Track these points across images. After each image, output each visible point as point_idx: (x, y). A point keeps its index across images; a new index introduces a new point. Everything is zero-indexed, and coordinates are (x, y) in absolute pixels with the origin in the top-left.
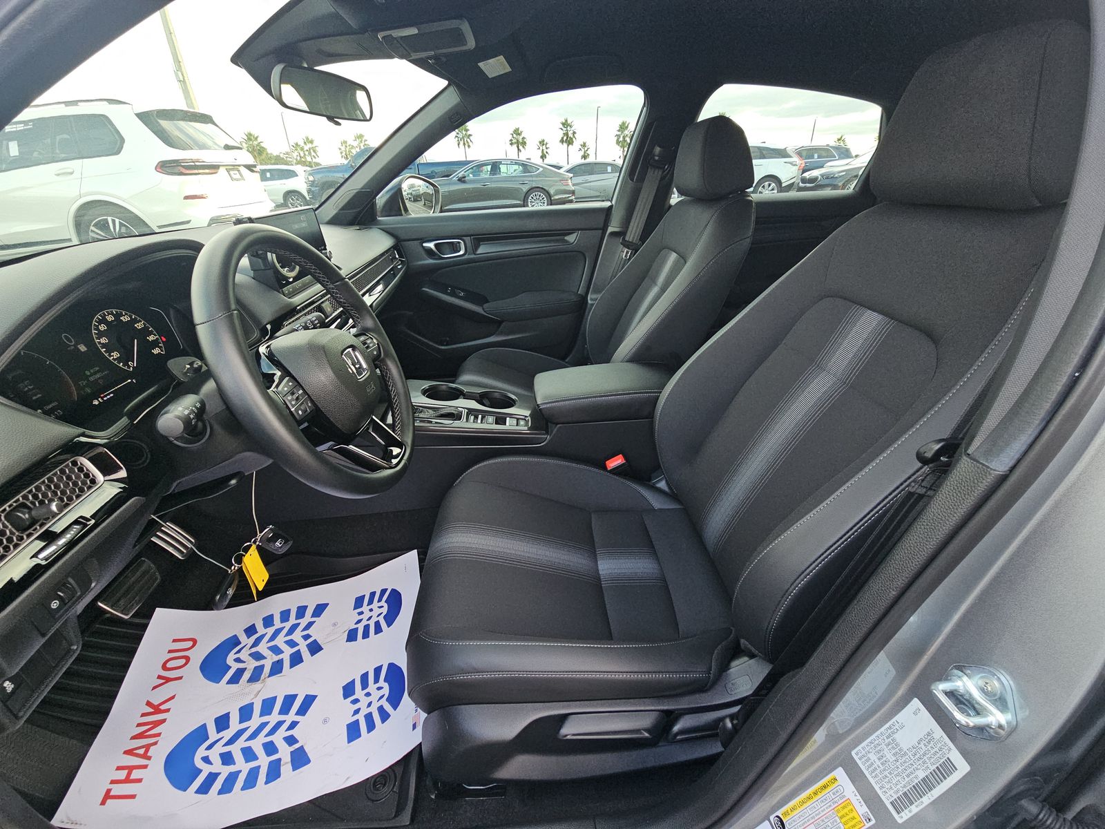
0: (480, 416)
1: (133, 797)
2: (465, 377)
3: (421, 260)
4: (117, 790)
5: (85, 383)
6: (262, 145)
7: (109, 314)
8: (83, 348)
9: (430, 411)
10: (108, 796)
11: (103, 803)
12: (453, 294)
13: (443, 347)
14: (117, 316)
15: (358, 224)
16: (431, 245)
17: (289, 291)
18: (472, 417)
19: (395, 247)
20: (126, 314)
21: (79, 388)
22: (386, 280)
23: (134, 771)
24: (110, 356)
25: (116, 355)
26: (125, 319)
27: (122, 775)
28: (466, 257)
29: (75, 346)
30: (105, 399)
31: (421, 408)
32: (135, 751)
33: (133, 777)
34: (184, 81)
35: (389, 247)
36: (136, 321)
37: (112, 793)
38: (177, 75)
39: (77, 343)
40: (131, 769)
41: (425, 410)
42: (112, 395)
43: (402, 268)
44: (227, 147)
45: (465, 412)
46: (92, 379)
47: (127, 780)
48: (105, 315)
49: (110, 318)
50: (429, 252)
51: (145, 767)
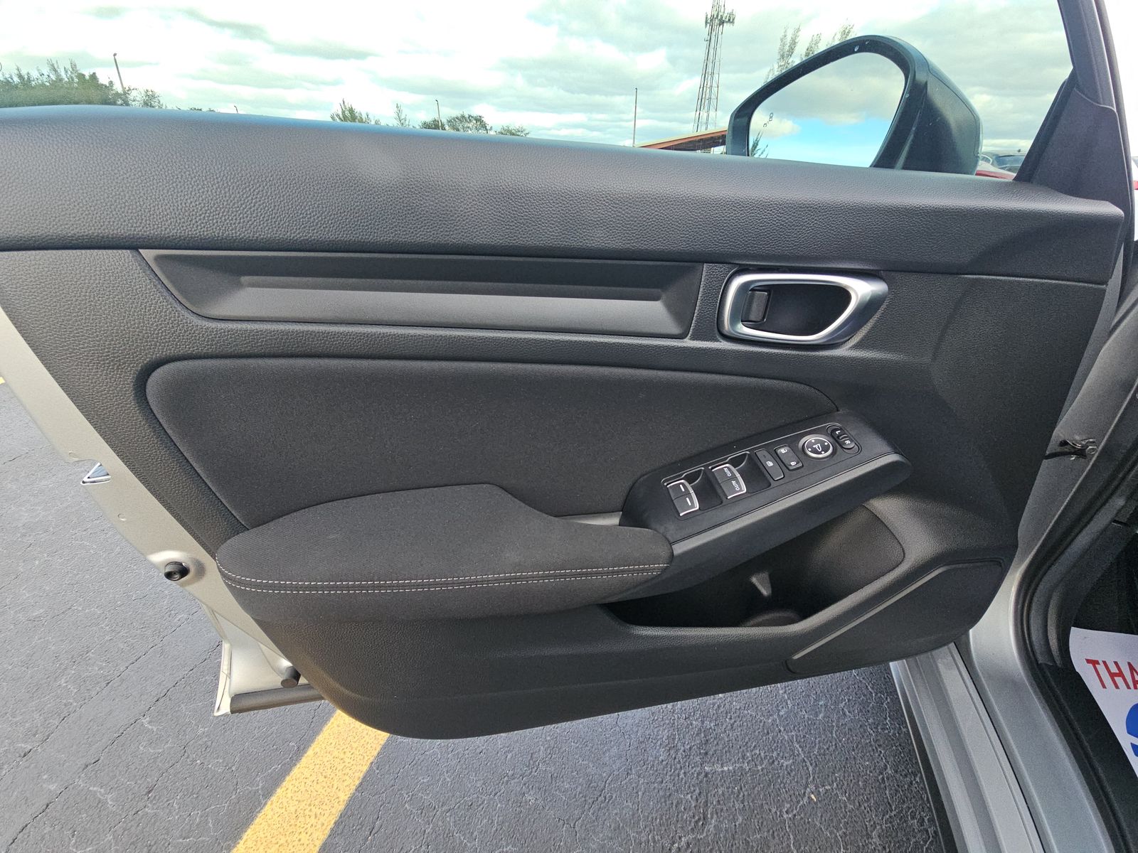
1: (1104, 686)
4: (1101, 668)
10: (1094, 663)
11: (1089, 661)
23: (1121, 678)
27: (1114, 670)
32: (1134, 673)
33: (1116, 678)
37: (1097, 666)
40: (1121, 674)
47: (1112, 675)
51: (1129, 687)
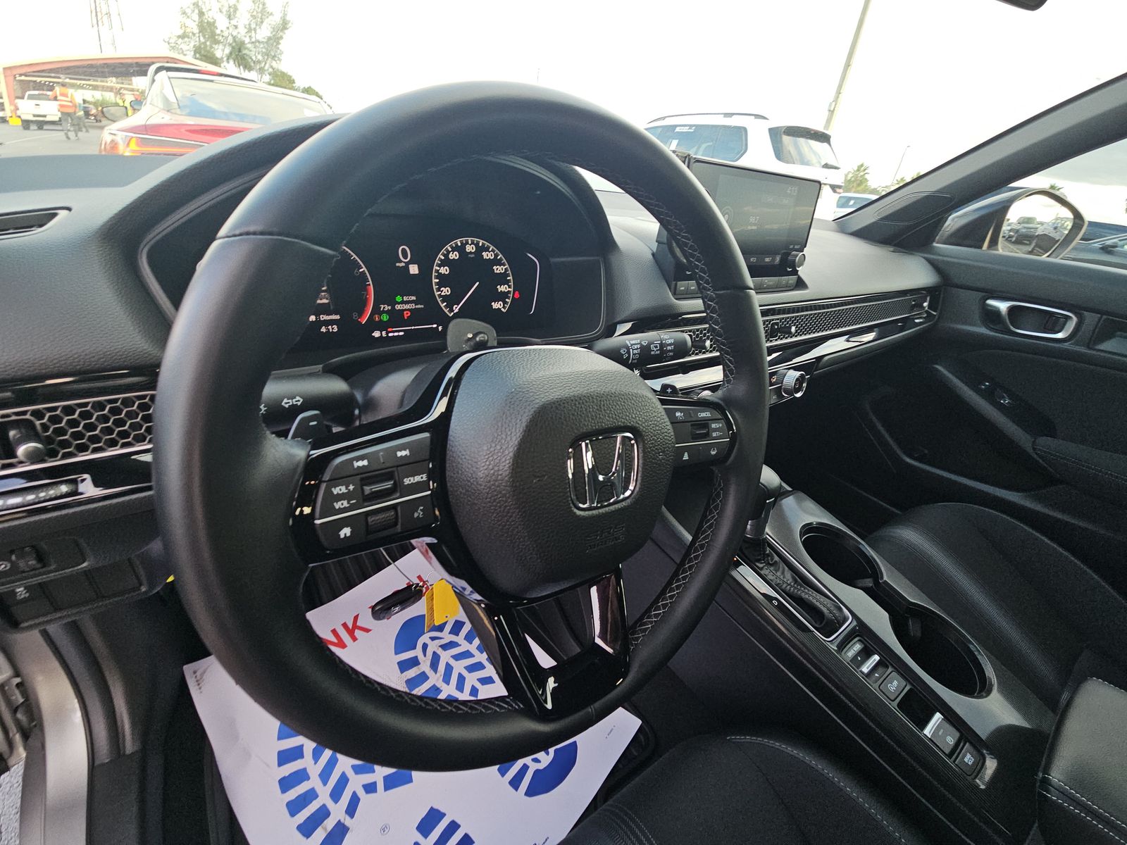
0: (876, 658)
2: (909, 535)
3: (965, 323)
5: (387, 308)
6: (866, 176)
7: (472, 243)
8: (414, 269)
9: (789, 575)
12: (990, 396)
13: (908, 460)
14: (480, 250)
15: (895, 245)
16: (1003, 306)
17: (687, 289)
18: (858, 647)
19: (930, 291)
20: (493, 251)
21: (376, 310)
22: (883, 330)
24: (438, 290)
25: (446, 291)
26: (487, 255)
28: (1066, 345)
29: (407, 264)
30: (390, 335)
31: (776, 558)
34: (833, 111)
35: (921, 286)
36: (499, 263)
38: (830, 105)
39: (411, 262)
41: (782, 565)
42: (401, 333)
43: (920, 324)
44: (826, 166)
45: (849, 623)
46: (398, 307)
48: (467, 243)
49: (470, 248)
50: (992, 317)
